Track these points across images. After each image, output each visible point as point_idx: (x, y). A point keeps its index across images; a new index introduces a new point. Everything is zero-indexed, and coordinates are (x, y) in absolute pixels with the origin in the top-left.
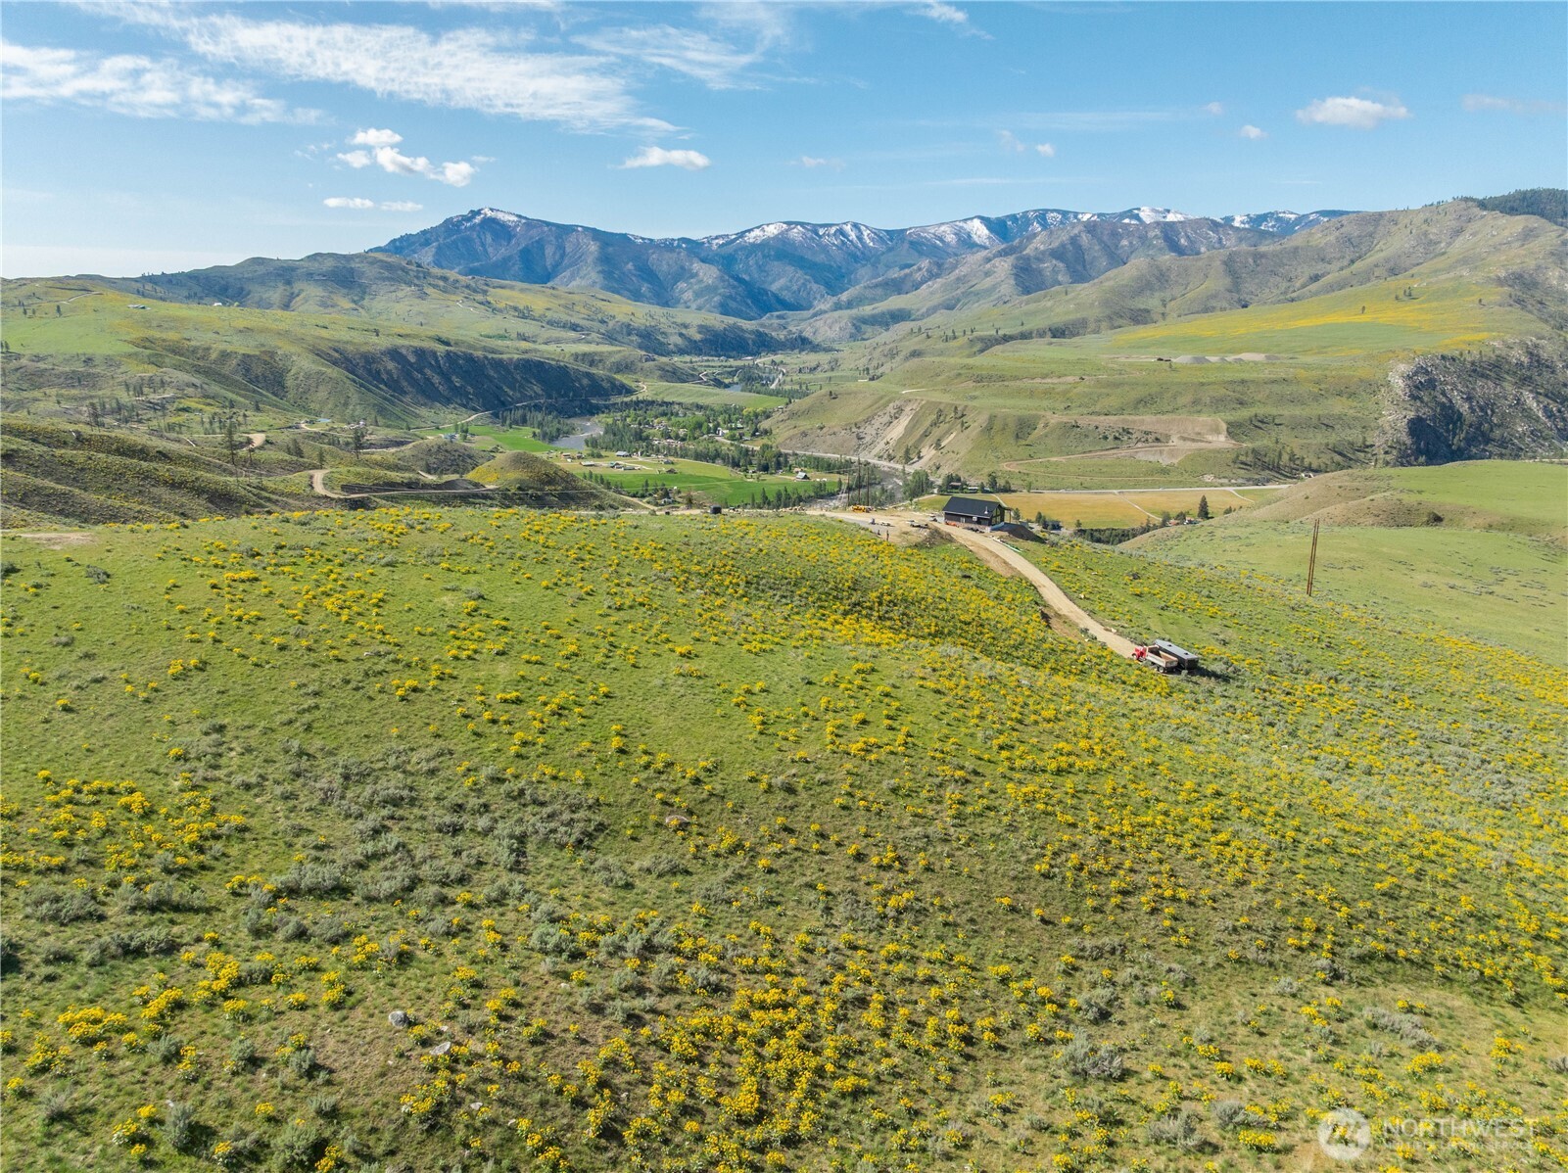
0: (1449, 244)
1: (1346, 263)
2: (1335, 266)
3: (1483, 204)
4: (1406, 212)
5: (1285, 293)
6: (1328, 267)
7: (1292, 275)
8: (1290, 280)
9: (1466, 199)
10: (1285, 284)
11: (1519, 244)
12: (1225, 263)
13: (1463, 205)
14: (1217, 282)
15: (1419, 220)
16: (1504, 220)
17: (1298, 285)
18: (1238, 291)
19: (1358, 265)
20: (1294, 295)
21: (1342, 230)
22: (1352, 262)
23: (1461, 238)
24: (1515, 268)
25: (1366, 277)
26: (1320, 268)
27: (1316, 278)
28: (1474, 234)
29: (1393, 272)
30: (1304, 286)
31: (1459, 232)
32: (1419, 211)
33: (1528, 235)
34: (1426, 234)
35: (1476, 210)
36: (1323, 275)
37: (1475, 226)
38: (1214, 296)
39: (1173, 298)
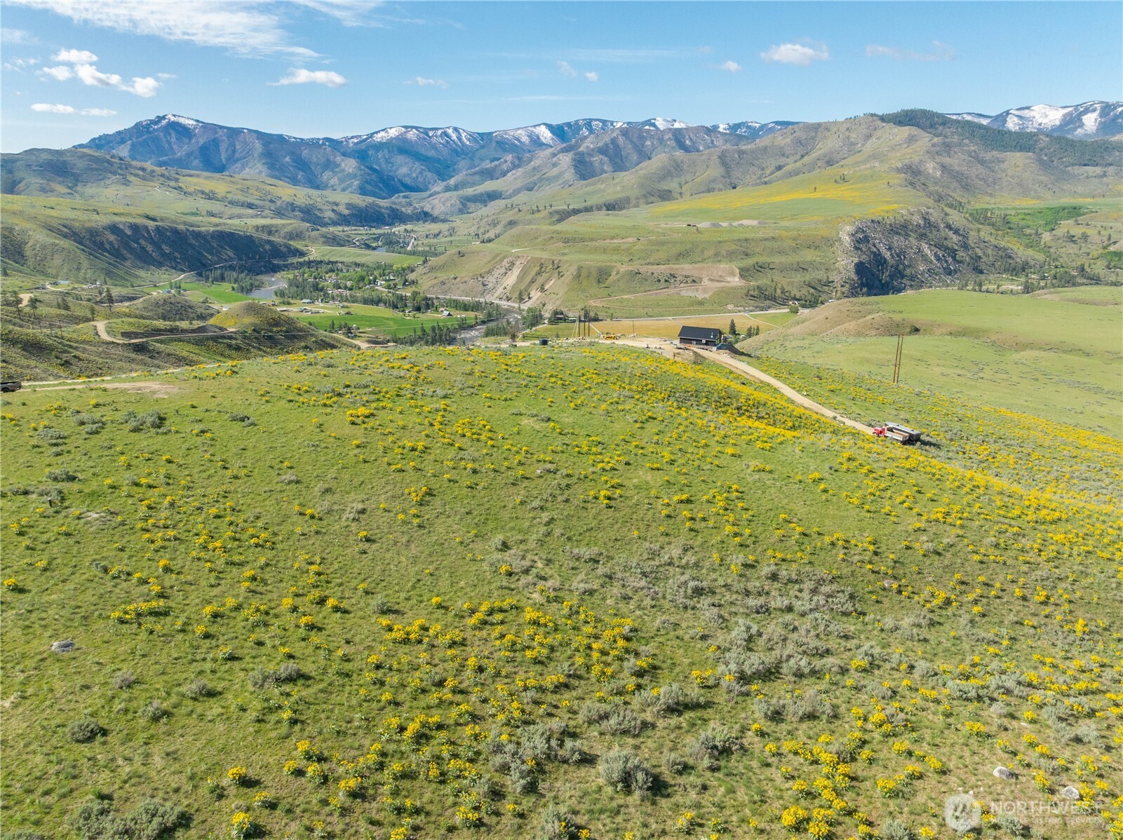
0: (863, 145)
1: (798, 157)
2: (791, 160)
3: (883, 119)
4: (835, 122)
5: (760, 178)
6: (787, 160)
7: (764, 166)
8: (763, 169)
9: (872, 115)
10: (760, 172)
11: (905, 145)
12: (719, 157)
13: (870, 119)
14: (715, 171)
15: (843, 128)
16: (896, 129)
17: (768, 172)
18: (729, 177)
19: (806, 159)
20: (766, 179)
21: (795, 135)
22: (803, 156)
23: (870, 141)
24: (907, 162)
25: (812, 167)
26: (782, 161)
27: (779, 168)
28: (878, 139)
29: (830, 163)
30: (772, 174)
31: (869, 136)
32: (843, 123)
33: (911, 139)
34: (848, 138)
35: (879, 122)
36: (784, 166)
37: (879, 133)
38: (714, 181)
39: (687, 182)
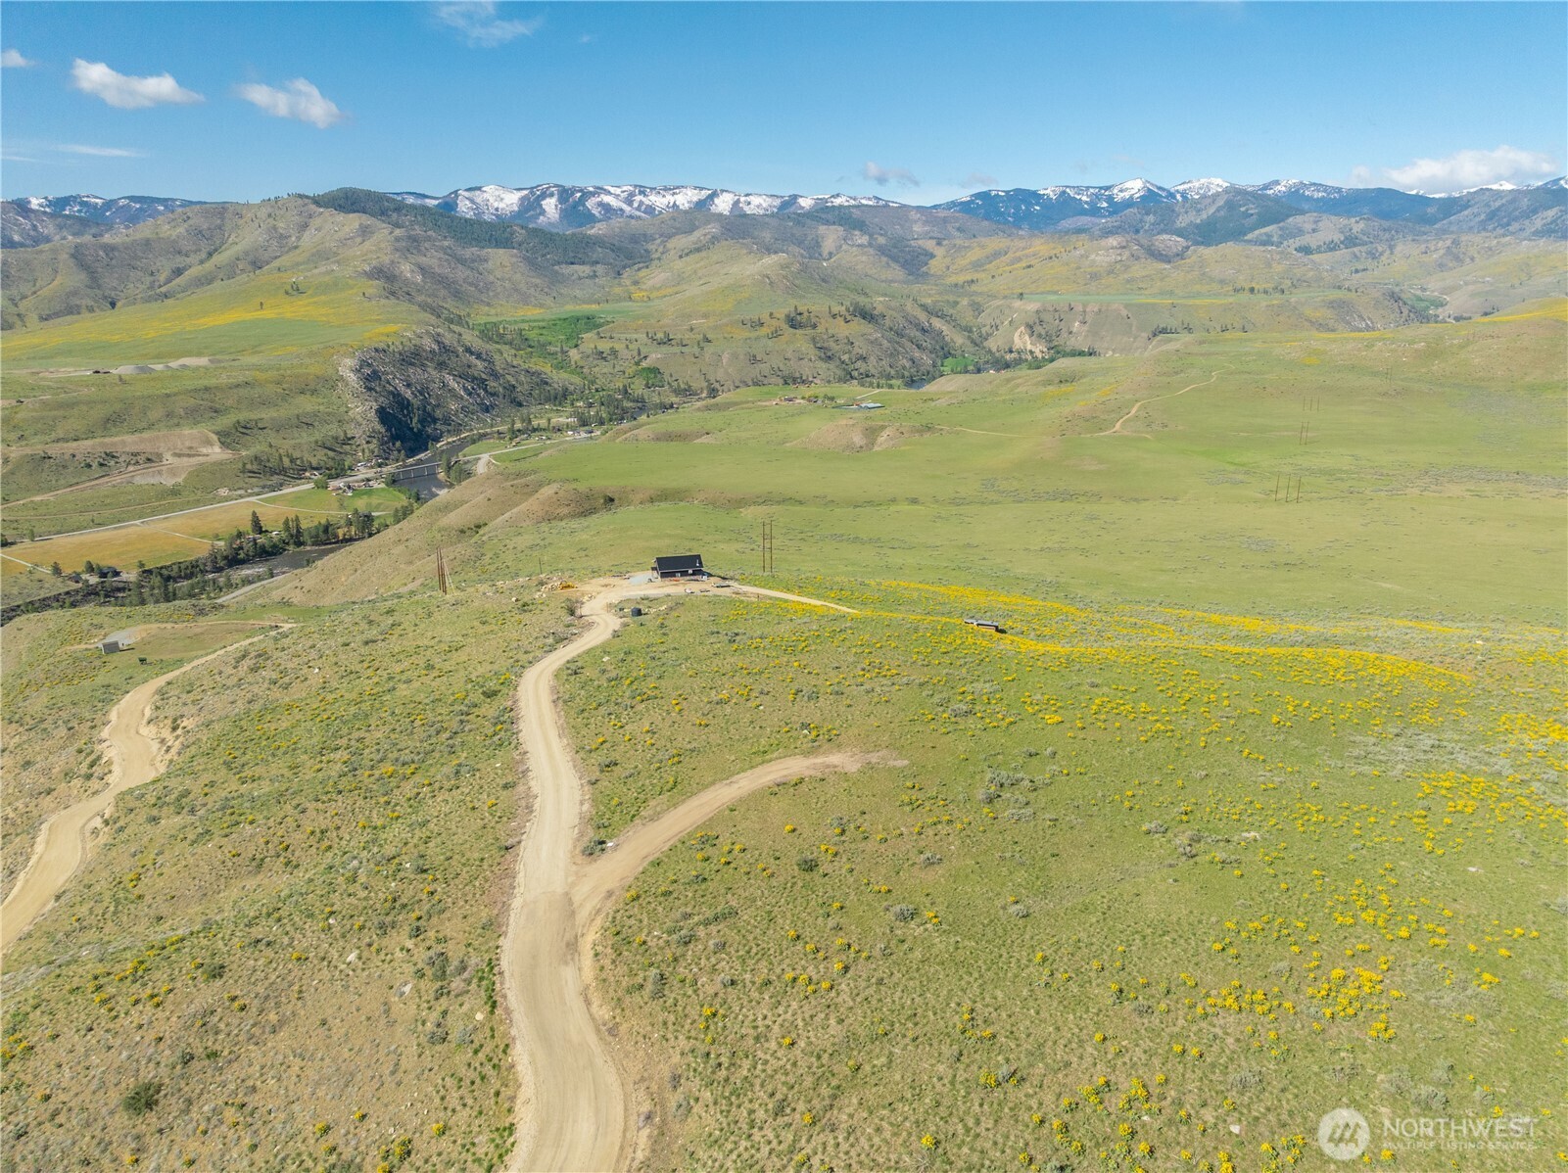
0: (299, 238)
1: (204, 255)
2: (193, 259)
3: (317, 201)
4: (247, 205)
5: (151, 287)
6: (188, 260)
7: (153, 268)
8: (152, 274)
9: (301, 196)
10: (148, 279)
11: (359, 240)
12: (73, 256)
13: (300, 201)
14: (69, 278)
15: (263, 213)
16: (341, 217)
17: (162, 278)
18: (99, 287)
19: (217, 259)
20: (163, 289)
21: (190, 222)
22: (210, 255)
23: (307, 233)
24: (374, 263)
25: (230, 271)
26: (180, 261)
27: (178, 272)
28: (318, 229)
29: (257, 265)
30: (169, 281)
31: (305, 226)
32: (259, 206)
33: (365, 232)
34: (275, 228)
35: (313, 207)
36: (185, 269)
37: (316, 222)
38: (75, 293)
39: (24, 297)
